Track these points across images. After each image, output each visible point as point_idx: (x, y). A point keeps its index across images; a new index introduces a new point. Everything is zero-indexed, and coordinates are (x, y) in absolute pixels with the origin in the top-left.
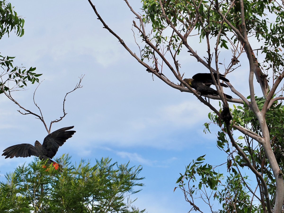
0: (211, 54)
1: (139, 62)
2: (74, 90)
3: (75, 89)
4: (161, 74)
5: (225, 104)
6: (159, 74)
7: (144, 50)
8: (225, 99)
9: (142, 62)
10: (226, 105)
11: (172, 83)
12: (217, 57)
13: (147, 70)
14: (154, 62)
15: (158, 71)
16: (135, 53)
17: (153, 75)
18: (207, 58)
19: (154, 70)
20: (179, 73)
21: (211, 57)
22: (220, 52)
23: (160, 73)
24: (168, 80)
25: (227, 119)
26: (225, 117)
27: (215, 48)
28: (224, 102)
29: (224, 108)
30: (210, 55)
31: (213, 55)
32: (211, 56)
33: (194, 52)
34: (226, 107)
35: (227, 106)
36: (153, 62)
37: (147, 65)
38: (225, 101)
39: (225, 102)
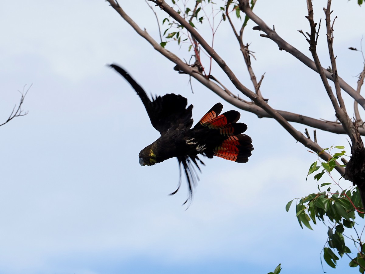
0: (316, 24)
1: (156, 49)
2: (7, 121)
3: (9, 120)
4: (210, 77)
5: (357, 141)
6: (205, 76)
7: (168, 20)
8: (355, 129)
9: (163, 49)
10: (358, 144)
11: (235, 97)
12: (330, 31)
13: (176, 68)
14: (193, 49)
15: (201, 70)
16: (145, 29)
17: (190, 80)
18: (307, 33)
19: (193, 66)
20: (252, 73)
21: (317, 31)
22: (336, 17)
23: (207, 74)
24: (226, 91)
25: (363, 178)
26: (356, 172)
27: (324, 9)
28: (352, 136)
29: (353, 152)
30: (313, 26)
31: (320, 25)
32: (317, 28)
33: (268, 28)
34: (358, 149)
35: (359, 146)
36: (190, 47)
37: (174, 55)
38: (355, 135)
39: (355, 137)
